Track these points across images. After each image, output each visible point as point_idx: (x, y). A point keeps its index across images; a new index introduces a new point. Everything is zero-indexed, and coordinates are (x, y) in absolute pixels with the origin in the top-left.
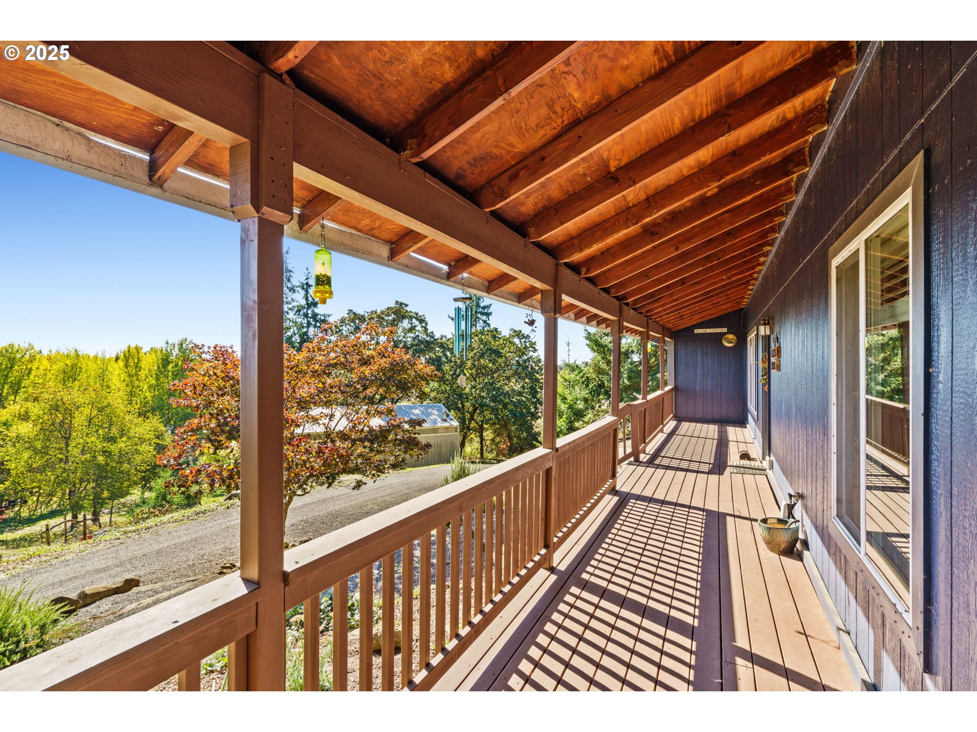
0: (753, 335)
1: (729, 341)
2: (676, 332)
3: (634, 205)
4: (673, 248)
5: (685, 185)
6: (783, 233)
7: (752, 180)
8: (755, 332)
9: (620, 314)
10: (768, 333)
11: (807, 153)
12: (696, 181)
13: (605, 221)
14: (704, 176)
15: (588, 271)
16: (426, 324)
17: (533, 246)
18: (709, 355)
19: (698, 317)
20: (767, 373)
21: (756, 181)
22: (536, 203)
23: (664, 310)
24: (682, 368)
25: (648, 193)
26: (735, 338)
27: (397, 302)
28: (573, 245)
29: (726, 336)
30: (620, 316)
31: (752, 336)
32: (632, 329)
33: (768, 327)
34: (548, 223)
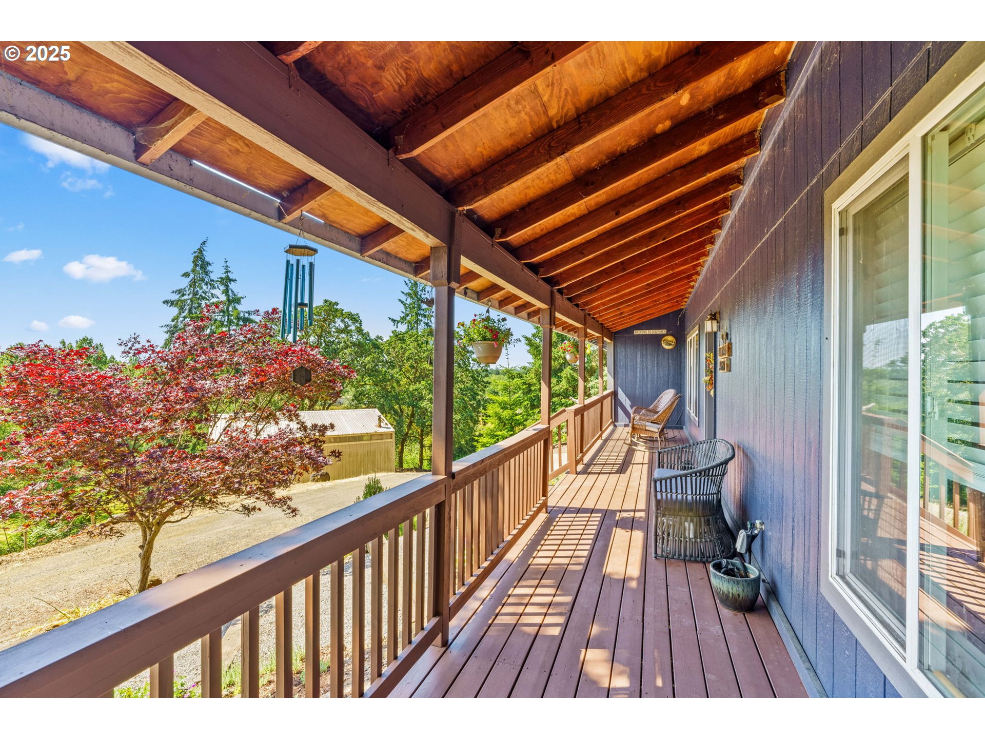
0: (694, 335)
1: (669, 343)
2: (615, 333)
3: (559, 127)
4: (613, 213)
5: (629, 98)
6: (736, 208)
7: (712, 114)
8: (697, 332)
9: (552, 302)
10: (715, 329)
11: (782, 79)
12: (644, 91)
13: (519, 149)
14: (655, 85)
15: (504, 234)
16: (360, 324)
17: (404, 168)
18: (649, 357)
19: (638, 316)
20: (713, 374)
21: (717, 115)
22: (400, 87)
23: (603, 304)
24: (621, 371)
25: (578, 105)
26: (674, 340)
27: (326, 301)
28: (476, 185)
29: (666, 338)
30: (552, 306)
31: (692, 336)
32: (565, 322)
33: (715, 322)
34: (425, 126)
